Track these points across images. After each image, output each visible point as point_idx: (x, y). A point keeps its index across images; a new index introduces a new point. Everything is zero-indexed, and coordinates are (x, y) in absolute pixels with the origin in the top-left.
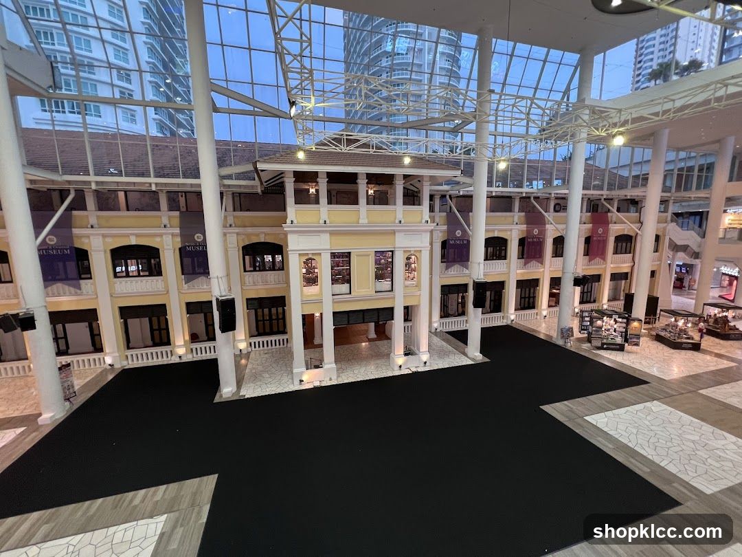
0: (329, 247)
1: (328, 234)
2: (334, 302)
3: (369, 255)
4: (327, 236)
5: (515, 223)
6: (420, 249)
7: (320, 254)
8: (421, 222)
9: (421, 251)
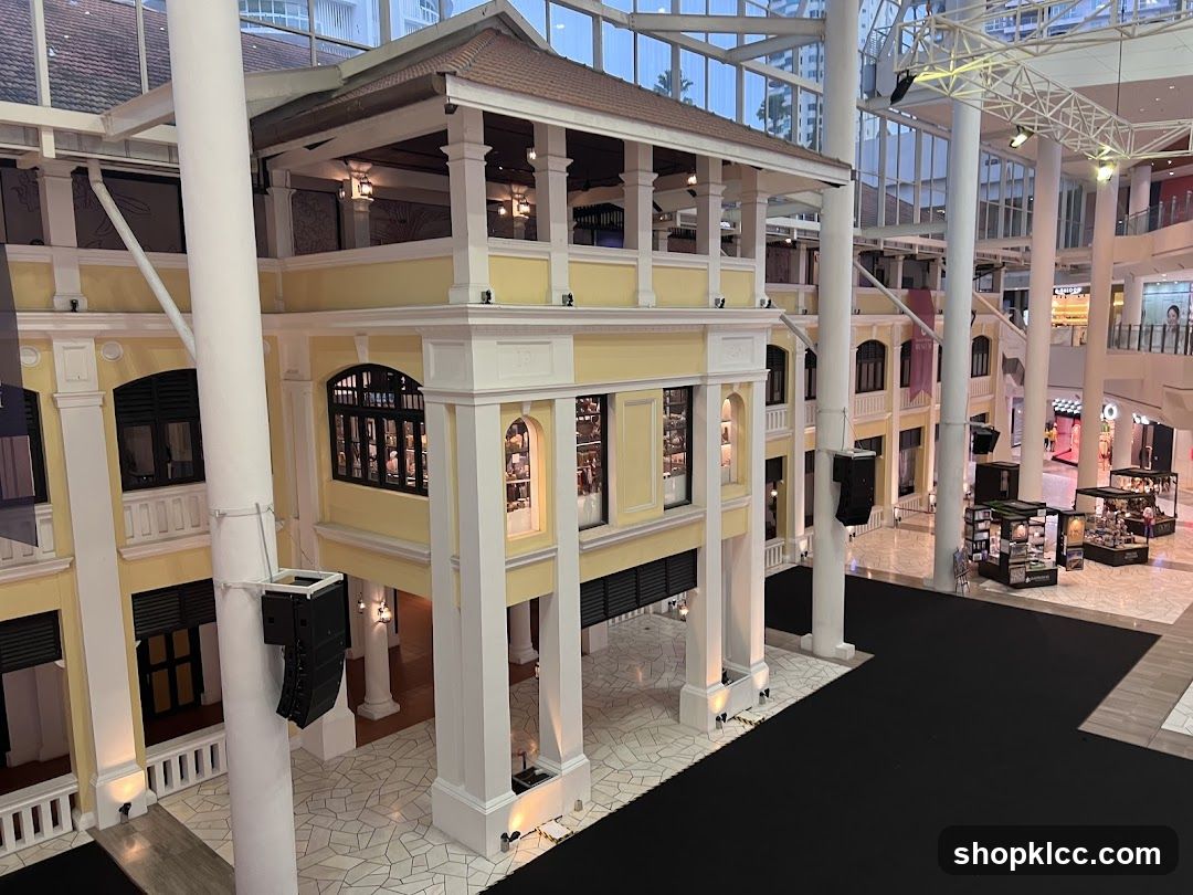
0: (570, 381)
1: (570, 340)
2: (584, 553)
3: (649, 402)
4: (565, 345)
5: (800, 311)
6: (749, 379)
7: (551, 403)
8: (751, 305)
9: (750, 384)
